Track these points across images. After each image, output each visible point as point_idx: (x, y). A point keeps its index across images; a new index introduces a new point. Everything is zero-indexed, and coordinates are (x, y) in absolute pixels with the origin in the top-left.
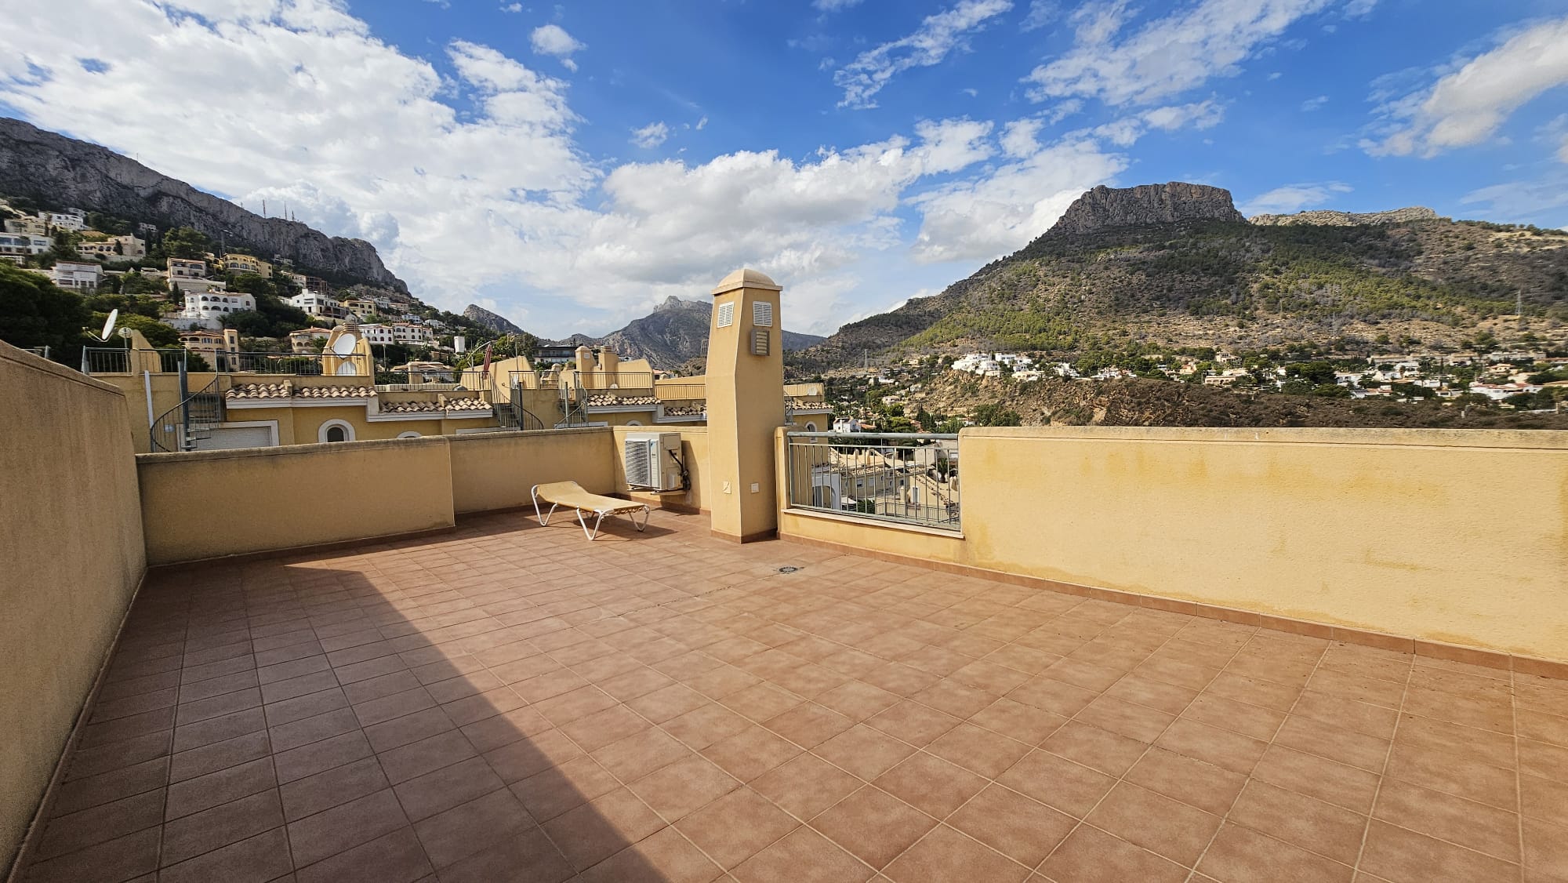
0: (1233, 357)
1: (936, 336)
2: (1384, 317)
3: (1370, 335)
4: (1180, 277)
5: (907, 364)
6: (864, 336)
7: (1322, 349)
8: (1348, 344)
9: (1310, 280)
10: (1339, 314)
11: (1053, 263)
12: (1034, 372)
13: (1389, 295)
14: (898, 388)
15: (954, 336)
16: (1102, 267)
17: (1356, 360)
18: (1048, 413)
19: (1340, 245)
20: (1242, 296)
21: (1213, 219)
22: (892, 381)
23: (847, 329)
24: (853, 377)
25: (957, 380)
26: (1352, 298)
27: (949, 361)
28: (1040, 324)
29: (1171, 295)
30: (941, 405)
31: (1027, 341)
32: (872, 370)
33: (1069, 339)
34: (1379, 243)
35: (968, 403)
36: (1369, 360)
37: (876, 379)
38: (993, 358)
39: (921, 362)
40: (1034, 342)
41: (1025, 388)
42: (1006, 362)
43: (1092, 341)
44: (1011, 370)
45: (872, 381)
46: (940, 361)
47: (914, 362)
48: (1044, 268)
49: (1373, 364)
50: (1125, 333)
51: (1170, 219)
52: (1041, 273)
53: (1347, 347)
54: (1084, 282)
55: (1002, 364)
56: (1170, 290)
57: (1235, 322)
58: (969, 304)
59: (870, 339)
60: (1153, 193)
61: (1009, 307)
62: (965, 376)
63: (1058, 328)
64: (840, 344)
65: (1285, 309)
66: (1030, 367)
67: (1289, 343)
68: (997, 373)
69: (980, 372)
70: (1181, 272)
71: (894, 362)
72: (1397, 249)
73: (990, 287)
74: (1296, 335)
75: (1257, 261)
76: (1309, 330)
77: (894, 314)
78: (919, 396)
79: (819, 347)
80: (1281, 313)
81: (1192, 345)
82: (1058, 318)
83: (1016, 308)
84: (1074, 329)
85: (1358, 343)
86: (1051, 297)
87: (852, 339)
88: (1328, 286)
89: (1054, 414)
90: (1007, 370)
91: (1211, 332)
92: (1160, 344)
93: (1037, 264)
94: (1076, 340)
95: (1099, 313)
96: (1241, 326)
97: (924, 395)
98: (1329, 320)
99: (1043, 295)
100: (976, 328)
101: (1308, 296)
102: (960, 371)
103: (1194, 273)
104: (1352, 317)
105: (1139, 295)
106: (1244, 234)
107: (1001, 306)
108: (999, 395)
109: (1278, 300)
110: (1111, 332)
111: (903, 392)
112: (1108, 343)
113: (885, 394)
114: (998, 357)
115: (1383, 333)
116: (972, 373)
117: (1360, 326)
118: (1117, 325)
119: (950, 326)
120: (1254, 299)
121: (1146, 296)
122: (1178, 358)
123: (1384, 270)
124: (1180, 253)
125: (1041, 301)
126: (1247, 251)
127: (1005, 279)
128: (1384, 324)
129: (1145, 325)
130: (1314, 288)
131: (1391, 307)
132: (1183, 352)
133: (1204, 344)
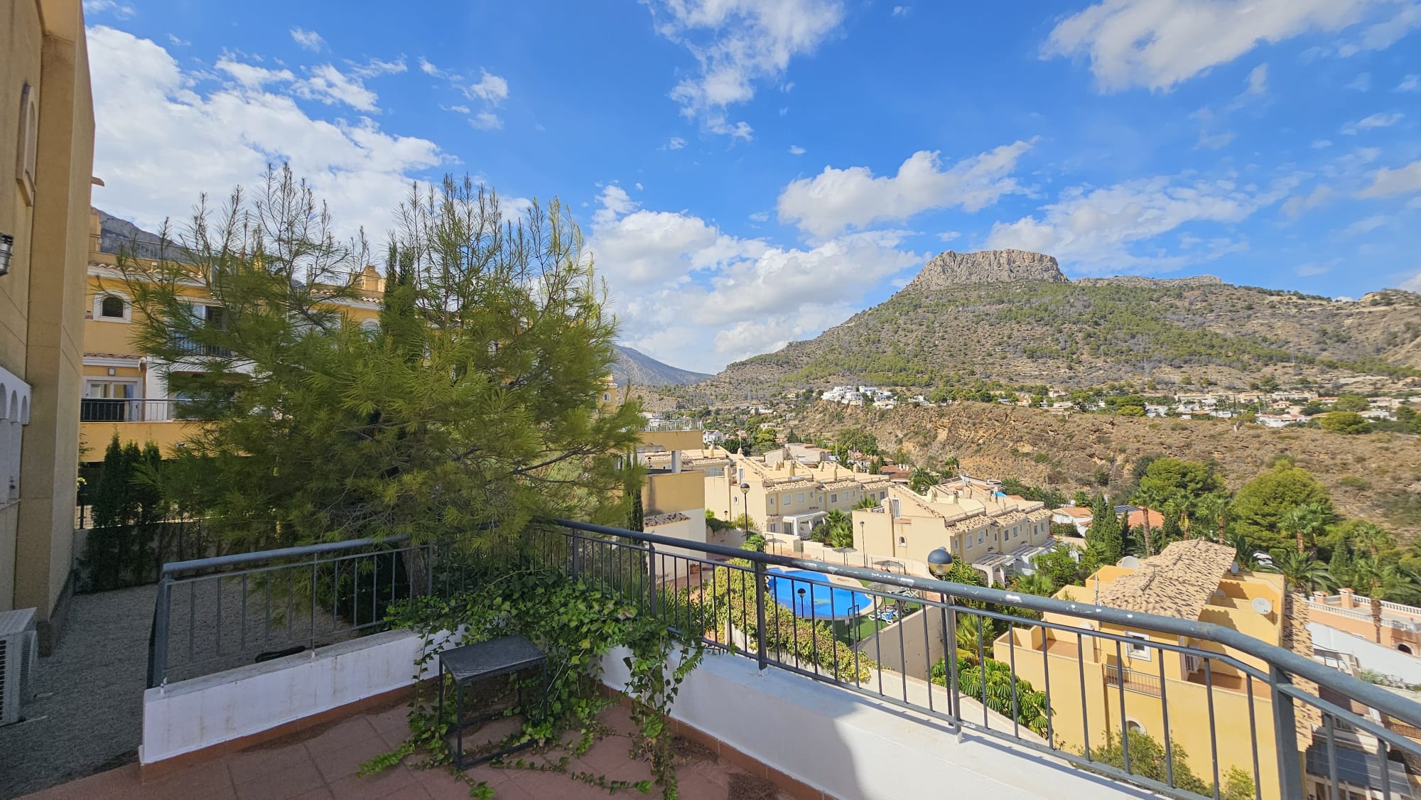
0: (1063, 393)
1: (811, 373)
2: (1186, 362)
3: (1176, 377)
4: (1017, 326)
5: (784, 398)
6: (749, 373)
7: (1138, 388)
8: (1158, 383)
9: (1124, 331)
10: (1149, 359)
11: (911, 313)
12: (891, 401)
13: (1189, 344)
14: (775, 417)
15: (827, 374)
16: (952, 317)
17: (1165, 397)
18: (900, 436)
19: (1146, 304)
20: (1069, 343)
21: (1043, 280)
22: (770, 411)
23: (734, 367)
24: (737, 408)
25: (826, 409)
26: (1159, 346)
27: (821, 393)
28: (901, 364)
29: (1010, 341)
30: (812, 430)
31: (889, 378)
32: (754, 402)
33: (926, 377)
34: (1179, 303)
35: (836, 428)
36: (1176, 397)
37: (757, 410)
38: (858, 390)
39: (797, 396)
40: (895, 379)
41: (883, 415)
42: (869, 393)
43: (945, 379)
44: (872, 400)
45: (753, 412)
46: (814, 394)
47: (791, 396)
48: (903, 317)
49: (1180, 401)
50: (973, 373)
51: (1007, 280)
52: (901, 322)
53: (1158, 387)
54: (937, 329)
55: (865, 395)
56: (1010, 338)
57: (1065, 365)
58: (840, 346)
59: (754, 375)
60: (992, 257)
61: (874, 349)
62: (833, 405)
63: (916, 368)
64: (728, 380)
65: (1106, 354)
66: (889, 398)
67: (1110, 382)
68: (860, 403)
69: (845, 401)
70: (1018, 323)
71: (774, 395)
72: (1193, 307)
73: (858, 333)
74: (1115, 376)
75: (1081, 314)
76: (1127, 372)
77: (777, 354)
78: (792, 423)
79: (709, 382)
80: (1103, 358)
81: (1029, 383)
82: (916, 360)
83: (880, 350)
84: (930, 368)
85: (1166, 383)
86: (910, 341)
87: (737, 375)
88: (1139, 335)
89: (905, 435)
90: (868, 400)
91: (1045, 373)
92: (1003, 382)
93: (897, 314)
94: (931, 378)
95: (951, 355)
96: (1071, 368)
97: (797, 422)
98: (1142, 364)
99: (903, 340)
100: (846, 367)
101: (1124, 344)
102: (828, 401)
103: (1029, 323)
104: (1160, 362)
105: (983, 341)
106: (1068, 293)
107: (867, 349)
108: (861, 422)
109: (1099, 346)
110: (961, 372)
111: (779, 420)
112: (959, 381)
113: (763, 421)
114: (862, 390)
115: (1186, 375)
116: (839, 403)
117: (1168, 369)
118: (966, 366)
119: (823, 365)
120: (1079, 346)
121: (990, 342)
122: (1017, 394)
123: (1184, 324)
124: (1016, 307)
125: (901, 345)
126: (1072, 306)
127: (870, 326)
128: (1186, 368)
129: (990, 366)
130: (1128, 338)
131: (1191, 354)
132: (1022, 389)
133: (1039, 383)
